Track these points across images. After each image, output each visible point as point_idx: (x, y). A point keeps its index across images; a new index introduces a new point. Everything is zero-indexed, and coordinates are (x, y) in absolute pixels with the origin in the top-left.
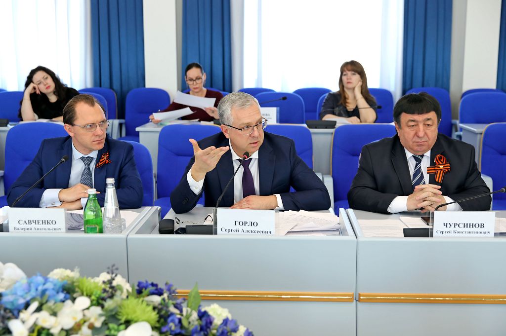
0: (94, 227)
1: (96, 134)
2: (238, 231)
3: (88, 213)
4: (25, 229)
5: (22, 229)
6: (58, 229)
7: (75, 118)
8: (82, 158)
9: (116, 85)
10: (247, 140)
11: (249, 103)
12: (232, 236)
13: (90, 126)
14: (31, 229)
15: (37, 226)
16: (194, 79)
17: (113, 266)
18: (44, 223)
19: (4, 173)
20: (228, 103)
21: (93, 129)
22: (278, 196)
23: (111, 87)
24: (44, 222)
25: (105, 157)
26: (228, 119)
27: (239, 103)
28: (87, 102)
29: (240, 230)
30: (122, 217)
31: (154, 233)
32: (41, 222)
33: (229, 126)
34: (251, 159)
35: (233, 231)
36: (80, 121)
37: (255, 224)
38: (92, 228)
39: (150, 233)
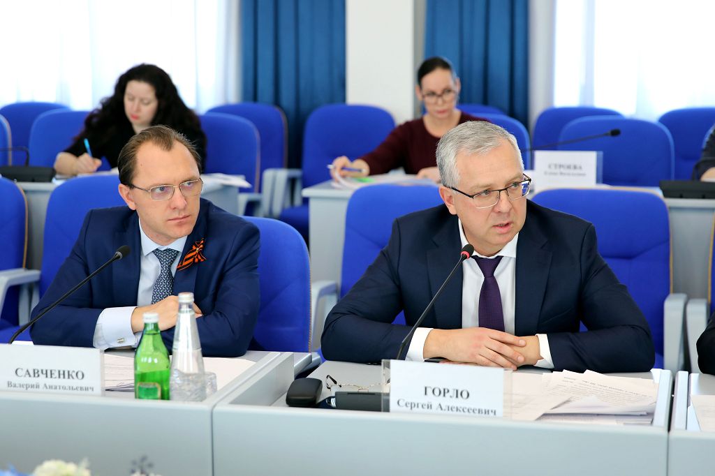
0: (151, 387)
1: (173, 206)
2: (430, 407)
3: (142, 360)
4: (27, 387)
5: (21, 386)
6: (87, 389)
7: (134, 172)
8: (156, 252)
9: (287, 98)
10: (487, 220)
11: (490, 144)
12: (419, 416)
13: (162, 189)
14: (38, 386)
15: (49, 381)
16: (439, 92)
17: (144, 459)
18: (62, 376)
19: (41, 276)
20: (451, 144)
21: (169, 196)
22: (543, 339)
23: (277, 101)
24: (62, 374)
25: (198, 249)
26: (451, 174)
27: (473, 143)
28: (157, 143)
29: (435, 405)
30: (207, 370)
31: (278, 405)
32: (57, 374)
33: (453, 189)
34: (500, 258)
35: (420, 406)
36: (142, 179)
37: (465, 395)
38: (148, 389)
39: (270, 405)
